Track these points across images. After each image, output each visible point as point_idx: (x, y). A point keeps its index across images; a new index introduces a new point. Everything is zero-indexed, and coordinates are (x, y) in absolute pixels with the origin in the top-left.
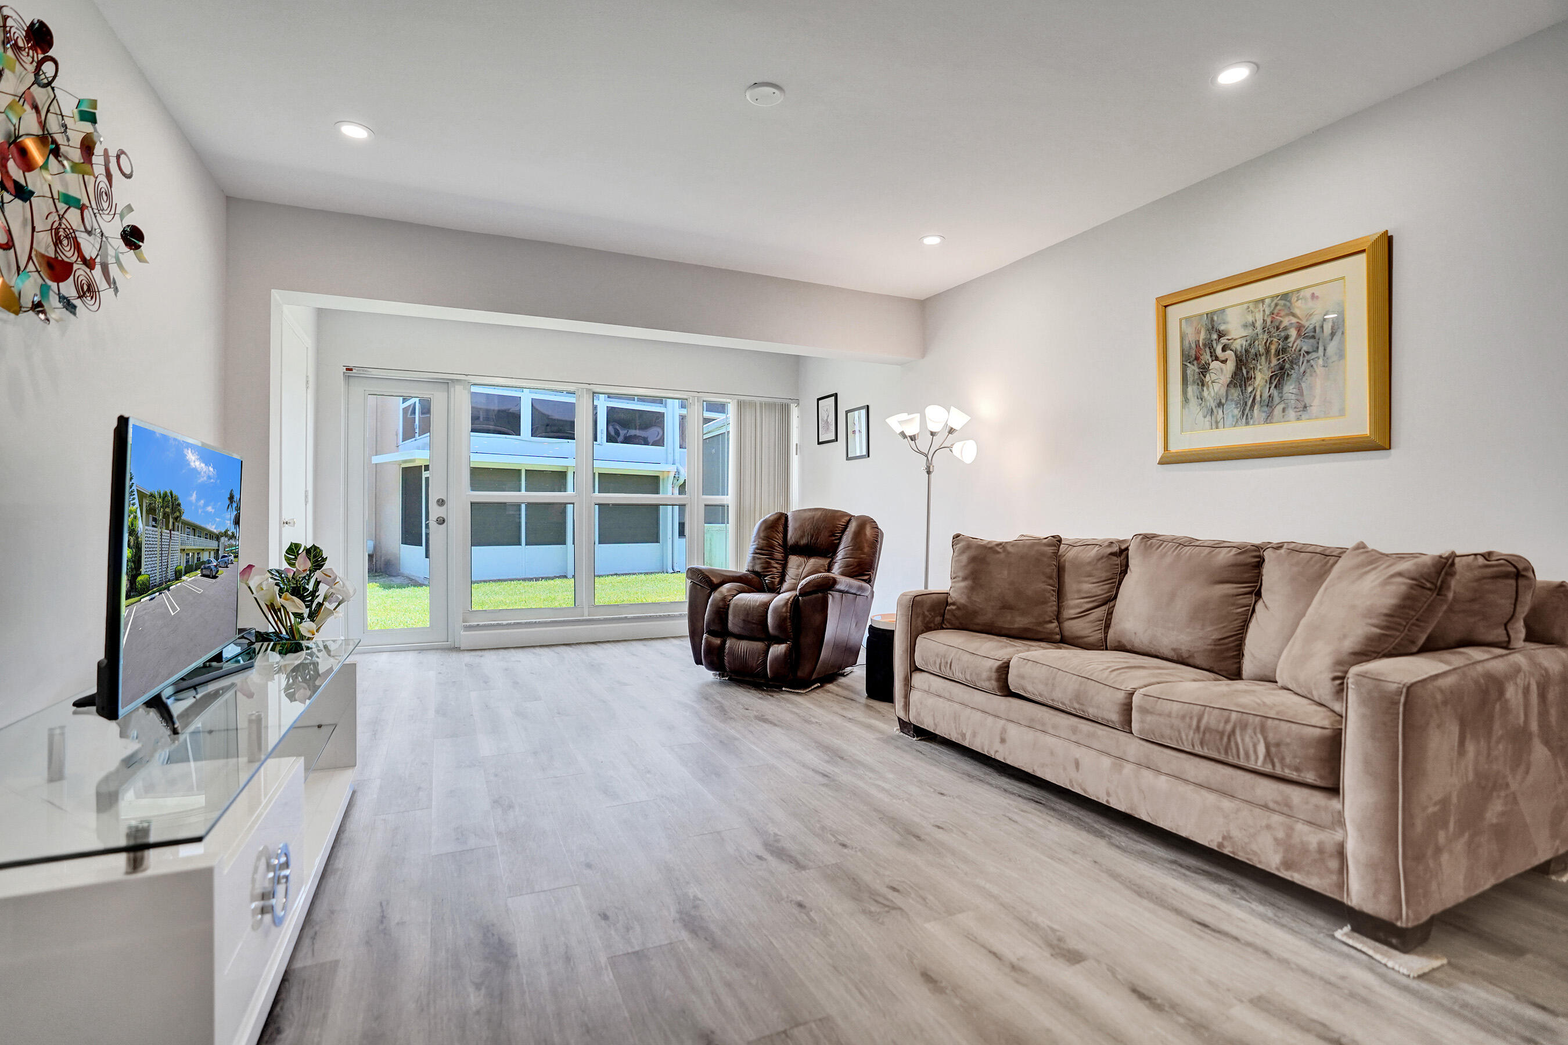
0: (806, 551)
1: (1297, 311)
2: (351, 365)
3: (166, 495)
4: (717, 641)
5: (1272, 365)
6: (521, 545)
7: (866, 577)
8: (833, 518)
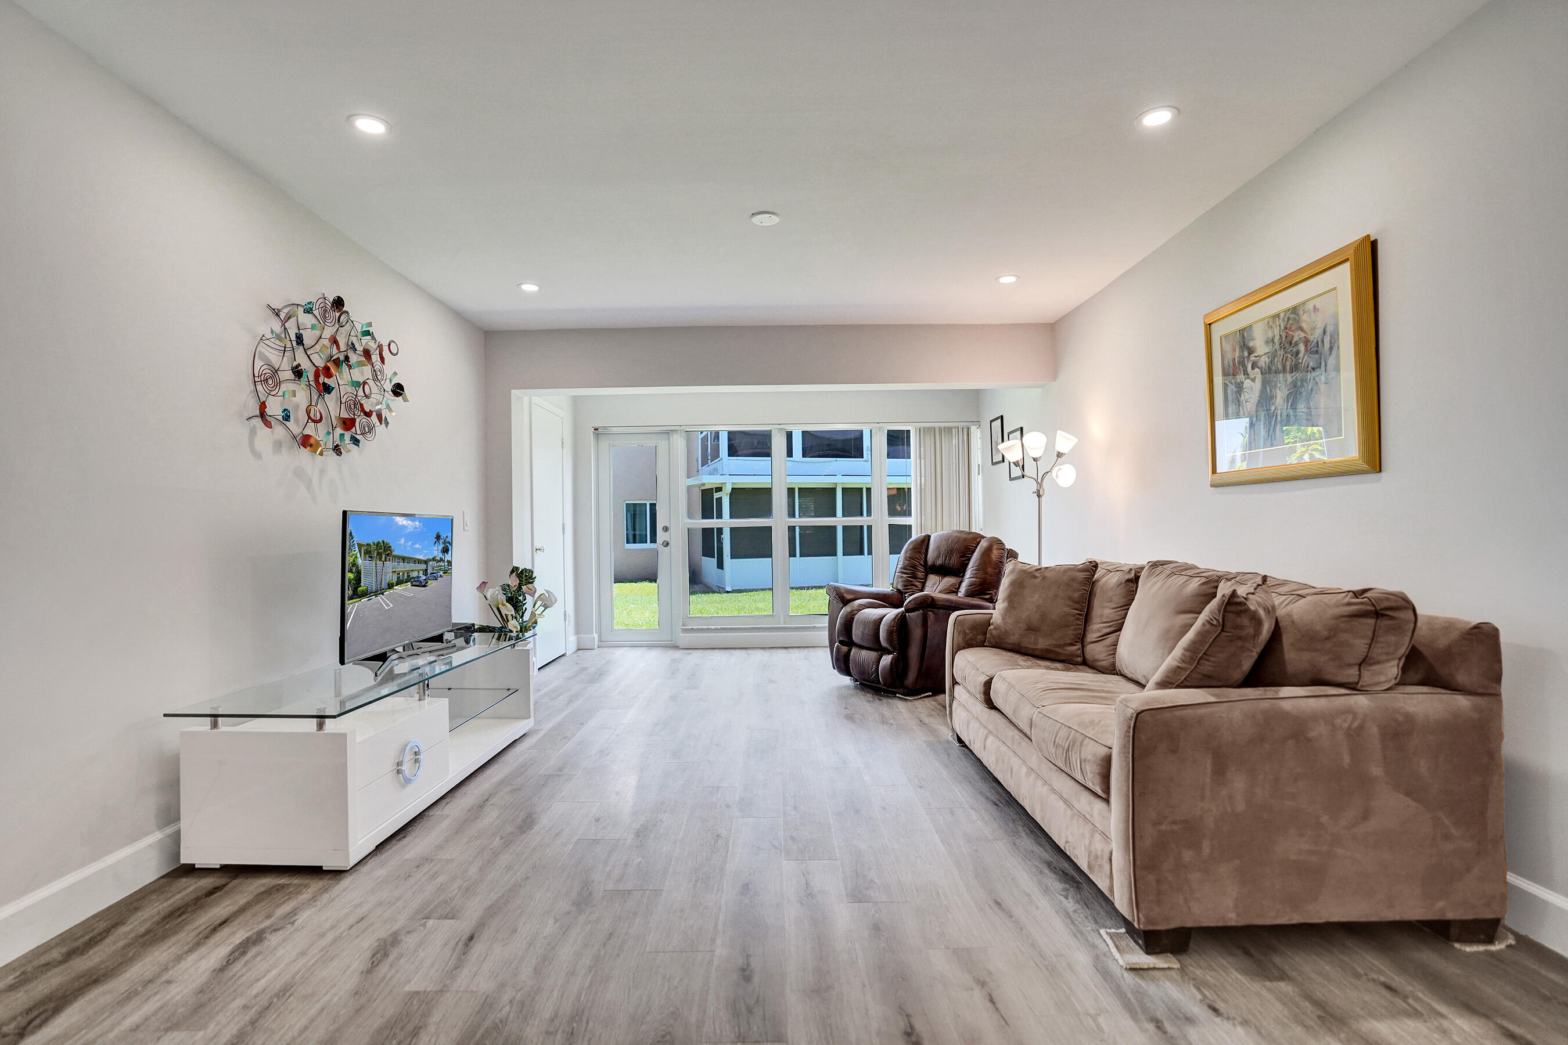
0: (942, 571)
1: (1304, 325)
2: (597, 426)
3: (379, 543)
4: (845, 649)
5: (1288, 383)
6: (795, 556)
7: (987, 597)
8: (965, 540)
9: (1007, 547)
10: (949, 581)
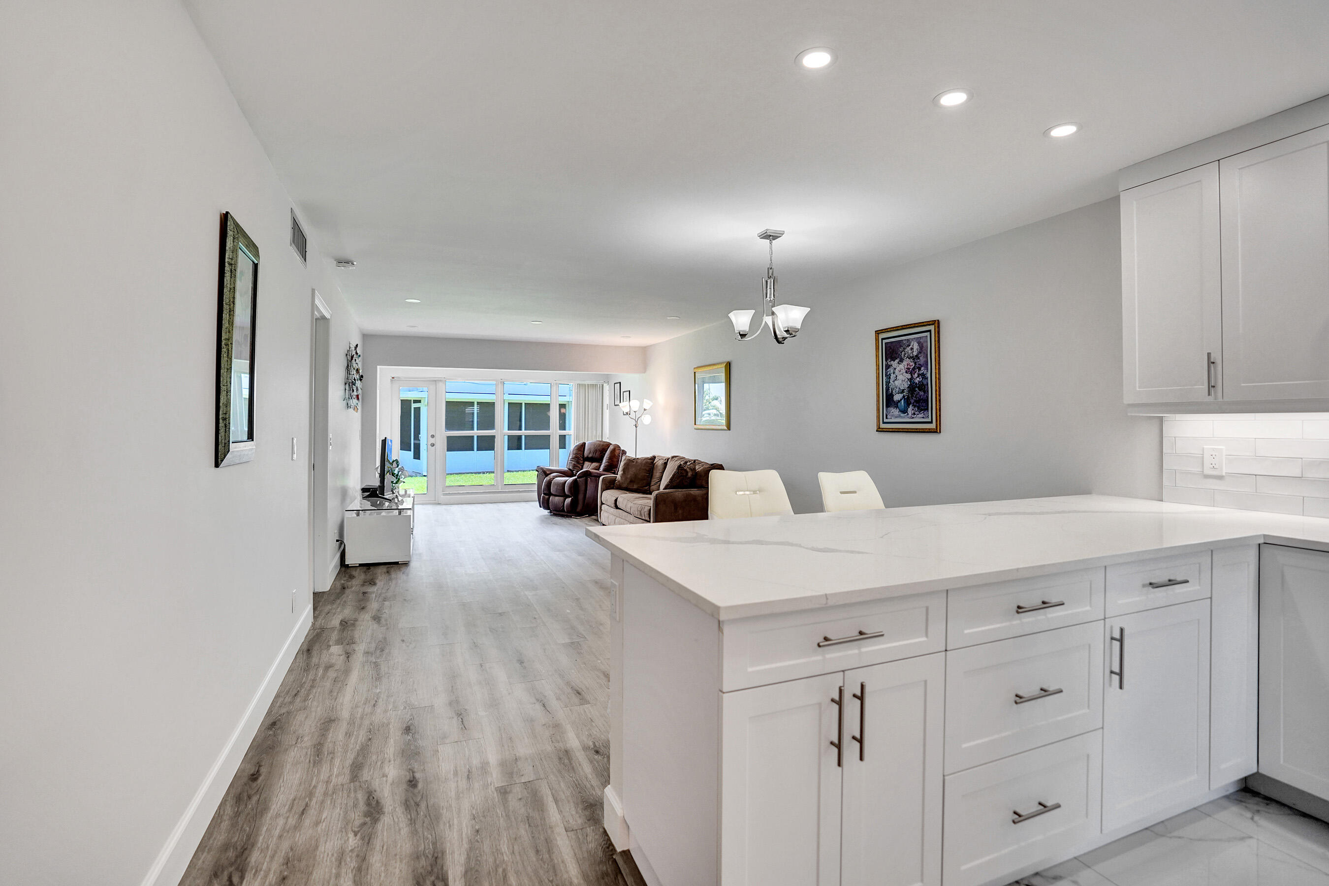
0: (591, 460)
2: (394, 376)
4: (546, 497)
6: (473, 450)
8: (603, 445)
9: (622, 449)
10: (595, 464)
